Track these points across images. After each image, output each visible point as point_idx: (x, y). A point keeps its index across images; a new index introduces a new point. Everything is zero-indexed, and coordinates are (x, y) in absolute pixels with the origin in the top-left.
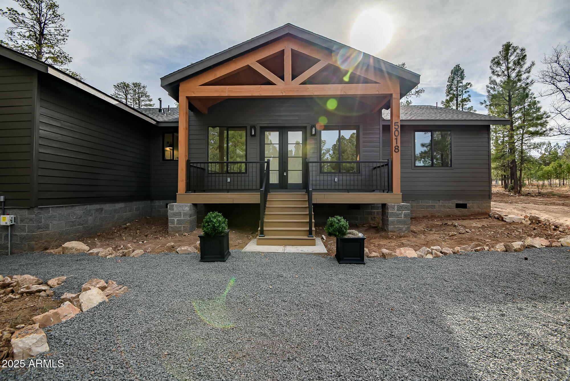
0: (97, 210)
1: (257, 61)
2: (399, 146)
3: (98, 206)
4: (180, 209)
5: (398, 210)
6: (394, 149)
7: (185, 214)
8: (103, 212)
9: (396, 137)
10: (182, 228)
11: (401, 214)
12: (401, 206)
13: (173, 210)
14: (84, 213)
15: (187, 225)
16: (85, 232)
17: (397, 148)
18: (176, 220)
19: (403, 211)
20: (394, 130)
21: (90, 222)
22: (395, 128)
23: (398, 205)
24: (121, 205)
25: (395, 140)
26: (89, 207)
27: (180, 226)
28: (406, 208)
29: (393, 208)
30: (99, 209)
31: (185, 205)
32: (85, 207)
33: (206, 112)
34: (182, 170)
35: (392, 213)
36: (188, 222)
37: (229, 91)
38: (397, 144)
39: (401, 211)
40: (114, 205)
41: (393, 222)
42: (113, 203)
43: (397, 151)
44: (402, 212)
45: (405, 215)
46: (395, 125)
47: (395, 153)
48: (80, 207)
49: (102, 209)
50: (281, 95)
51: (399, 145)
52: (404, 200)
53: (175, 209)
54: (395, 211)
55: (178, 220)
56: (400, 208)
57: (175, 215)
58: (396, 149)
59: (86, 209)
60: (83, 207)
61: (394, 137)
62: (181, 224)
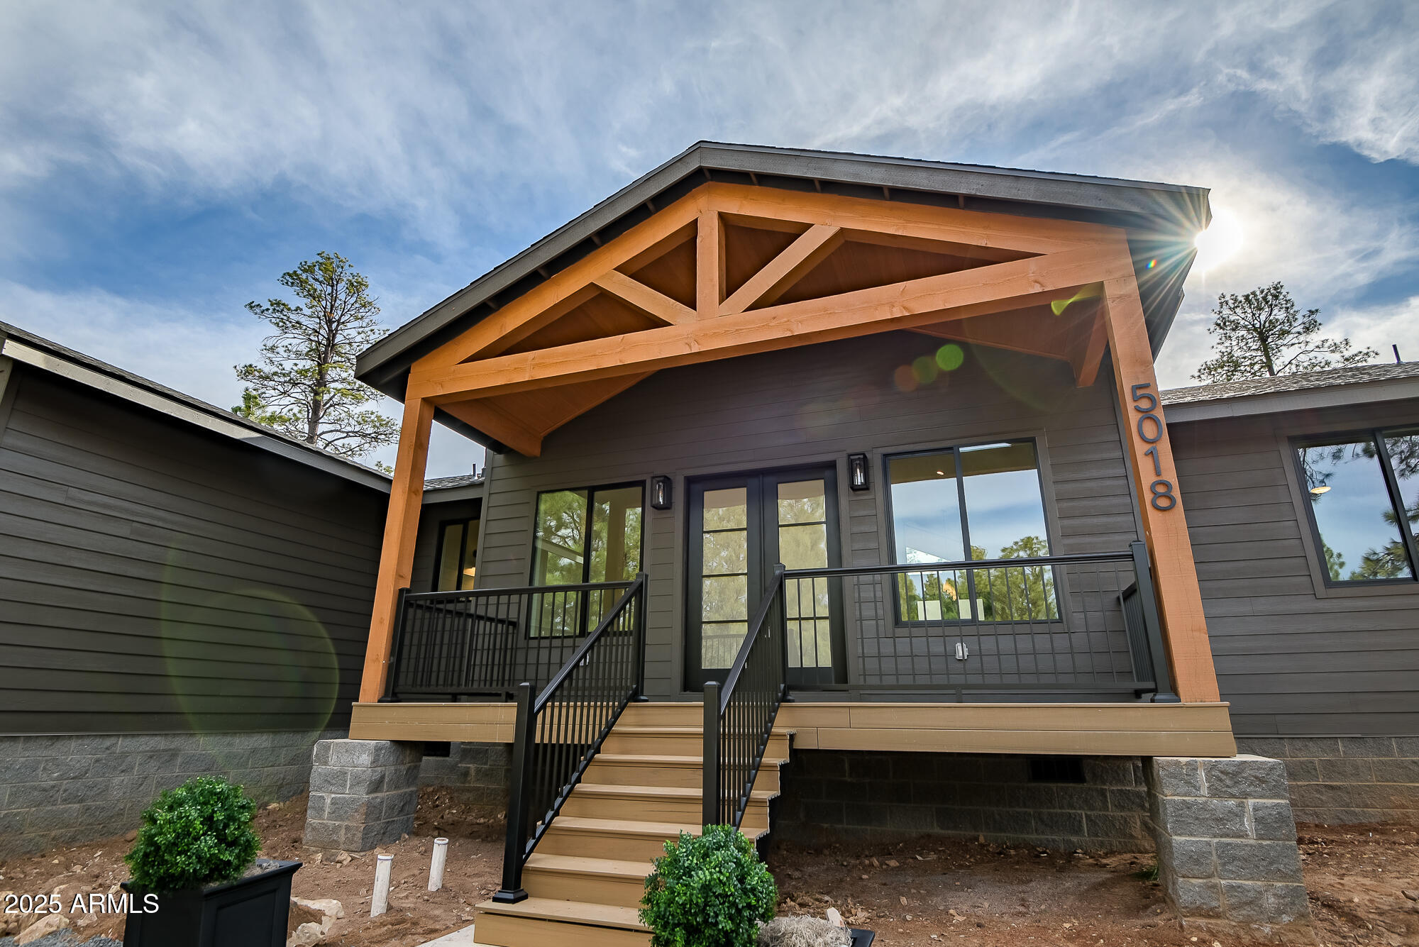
0: (153, 755)
1: (617, 269)
2: (1174, 481)
3: (159, 743)
4: (345, 759)
5: (1215, 793)
6: (1148, 497)
7: (357, 781)
8: (179, 760)
9: (1147, 447)
10: (343, 831)
11: (1238, 814)
12: (1230, 769)
13: (326, 763)
14: (97, 761)
15: (357, 822)
16: (90, 824)
17: (1161, 489)
18: (328, 801)
19: (1246, 795)
20: (1134, 418)
21: (116, 794)
22: (1138, 409)
23: (1214, 767)
24: (262, 741)
25: (1149, 460)
26: (122, 744)
27: (337, 823)
28: (1261, 781)
29: (1188, 783)
30: (163, 750)
31: (362, 745)
32: (108, 742)
33: (537, 451)
34: (381, 622)
35: (1188, 806)
36: (361, 810)
37: (535, 366)
38: (1158, 473)
39: (1233, 796)
40: (228, 739)
41: (1197, 859)
42: (225, 734)
43: (1163, 503)
44: (1241, 805)
45: (1258, 820)
46: (1136, 399)
47: (1160, 514)
48: (87, 741)
49: (174, 754)
50: (687, 351)
51: (1171, 475)
52: (1245, 740)
53: (333, 759)
54: (1200, 800)
55: (334, 802)
56: (1227, 780)
57: (329, 780)
58: (1156, 495)
59: (107, 749)
60: (96, 743)
61: (1140, 448)
62: (342, 820)
